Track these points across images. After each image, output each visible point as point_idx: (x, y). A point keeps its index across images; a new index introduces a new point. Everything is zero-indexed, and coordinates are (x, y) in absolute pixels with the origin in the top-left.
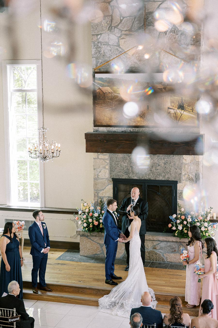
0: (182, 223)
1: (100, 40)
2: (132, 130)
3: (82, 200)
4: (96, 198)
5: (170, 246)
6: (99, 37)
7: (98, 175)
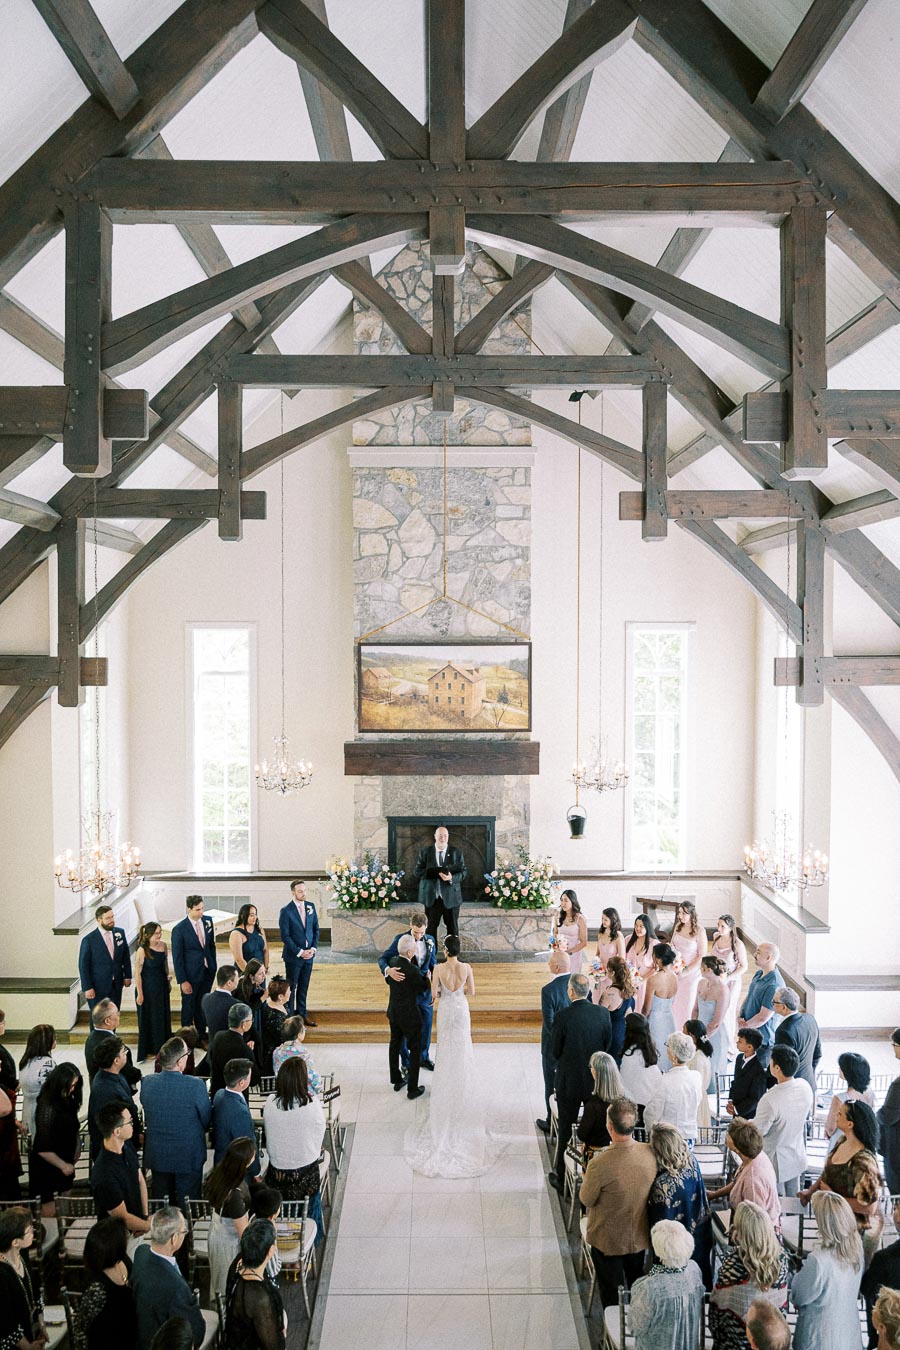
0: (507, 884)
1: (368, 592)
2: (420, 737)
3: (333, 856)
4: (359, 851)
5: (487, 924)
6: (366, 587)
7: (362, 812)
